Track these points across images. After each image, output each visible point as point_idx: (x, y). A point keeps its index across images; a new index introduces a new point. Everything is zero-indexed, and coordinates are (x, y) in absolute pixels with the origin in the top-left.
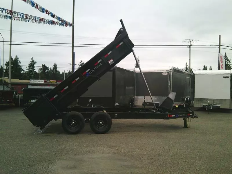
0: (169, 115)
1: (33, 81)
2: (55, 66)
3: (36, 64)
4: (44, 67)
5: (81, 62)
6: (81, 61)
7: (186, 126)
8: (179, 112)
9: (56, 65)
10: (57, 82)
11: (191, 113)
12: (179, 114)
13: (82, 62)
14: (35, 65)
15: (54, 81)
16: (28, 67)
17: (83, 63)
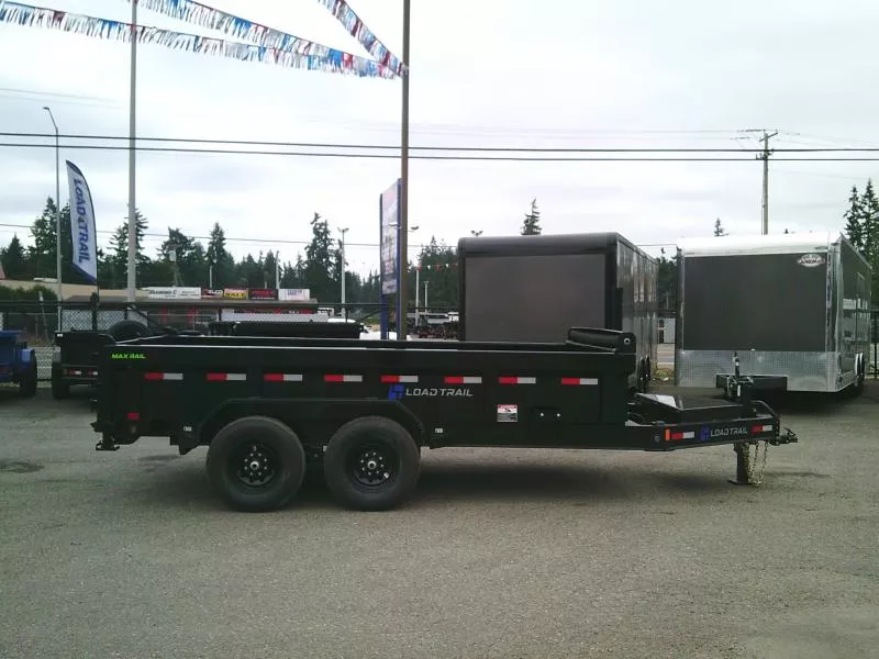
0: (668, 432)
1: (161, 292)
2: (218, 236)
3: (146, 228)
4: (177, 240)
5: (316, 220)
6: (316, 215)
7: (743, 477)
8: (714, 421)
9: (221, 233)
10: (251, 296)
11: (766, 422)
12: (714, 427)
13: (319, 221)
14: (144, 231)
15: (240, 292)
16: (118, 239)
17: (322, 224)
